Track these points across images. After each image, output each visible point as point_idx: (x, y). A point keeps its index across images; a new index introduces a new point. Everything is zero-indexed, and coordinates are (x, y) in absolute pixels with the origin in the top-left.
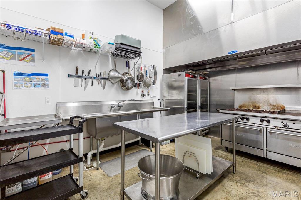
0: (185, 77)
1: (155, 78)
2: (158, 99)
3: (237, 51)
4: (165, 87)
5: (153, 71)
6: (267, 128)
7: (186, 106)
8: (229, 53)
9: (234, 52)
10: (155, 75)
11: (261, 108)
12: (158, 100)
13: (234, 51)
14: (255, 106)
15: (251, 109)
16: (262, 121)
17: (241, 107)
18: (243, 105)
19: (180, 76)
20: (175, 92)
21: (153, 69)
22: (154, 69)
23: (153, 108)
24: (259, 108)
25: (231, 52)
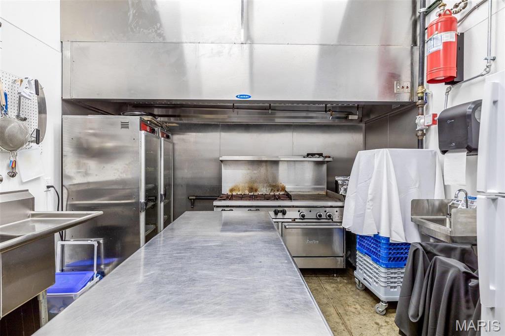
0: (141, 130)
1: (42, 123)
2: (48, 187)
3: (250, 97)
4: (67, 149)
5: (35, 98)
6: (282, 222)
7: (142, 200)
8: (237, 97)
9: (246, 97)
10: (40, 112)
11: (259, 190)
12: (46, 189)
13: (245, 95)
14: (252, 188)
15: (247, 192)
16: (276, 213)
17: (231, 190)
18: (235, 187)
19: (125, 125)
20: (92, 164)
21: (34, 91)
22: (37, 93)
23: (33, 215)
24: (256, 191)
25: (240, 96)
